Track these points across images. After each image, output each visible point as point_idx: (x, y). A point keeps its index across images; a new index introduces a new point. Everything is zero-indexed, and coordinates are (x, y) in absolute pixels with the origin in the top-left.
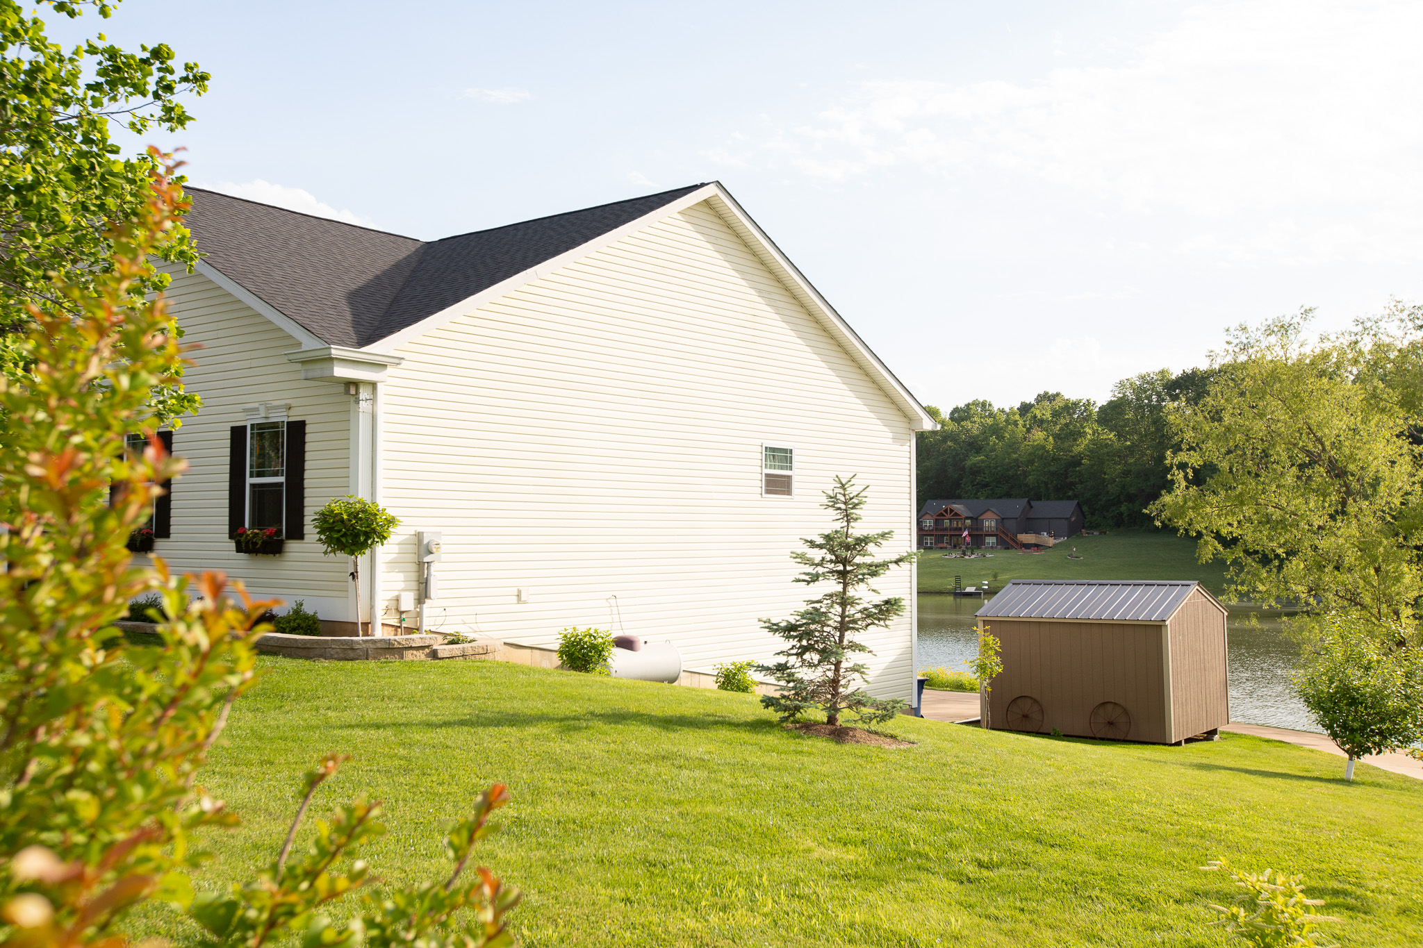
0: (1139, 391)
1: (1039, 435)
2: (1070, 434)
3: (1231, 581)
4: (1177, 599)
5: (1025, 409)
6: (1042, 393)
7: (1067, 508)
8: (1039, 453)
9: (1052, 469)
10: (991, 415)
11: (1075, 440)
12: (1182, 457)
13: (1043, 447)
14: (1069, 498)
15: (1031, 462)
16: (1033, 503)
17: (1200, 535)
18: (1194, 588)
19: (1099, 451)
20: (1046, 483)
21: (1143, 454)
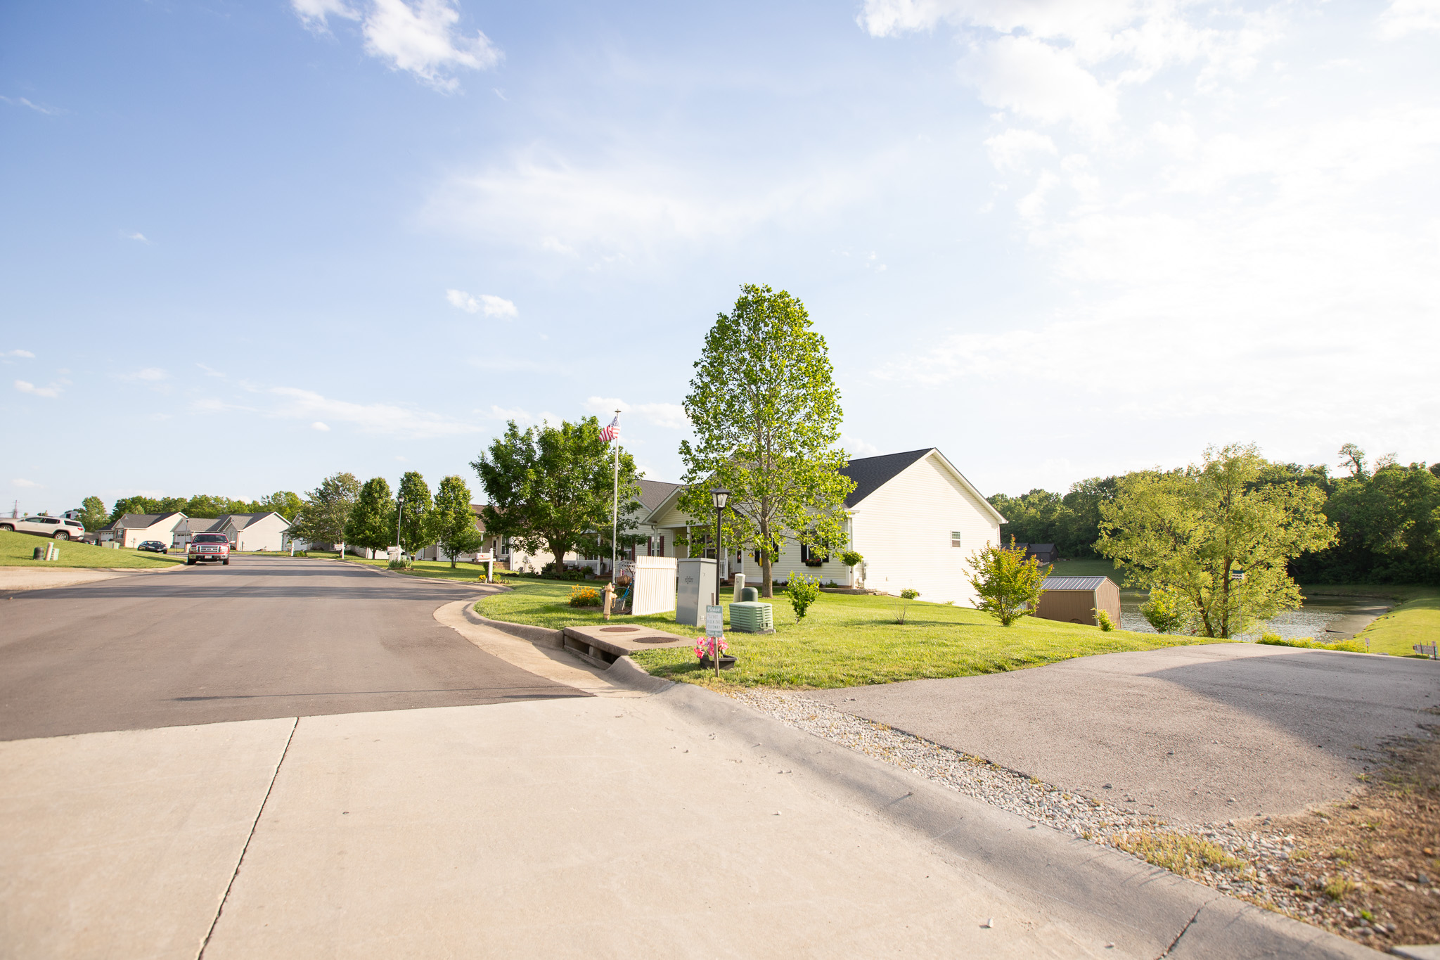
0: (1084, 488)
1: (1032, 511)
2: (1049, 510)
3: (1127, 577)
4: (1099, 582)
5: (1024, 498)
6: (1033, 489)
7: (1049, 547)
8: (1032, 520)
9: (1040, 528)
10: (1006, 501)
11: (1051, 513)
12: (1105, 525)
13: (1035, 517)
14: (1050, 543)
15: (1029, 524)
16: (1031, 545)
17: (1113, 558)
18: (1106, 579)
19: (1064, 518)
20: (1037, 535)
21: (1088, 520)
